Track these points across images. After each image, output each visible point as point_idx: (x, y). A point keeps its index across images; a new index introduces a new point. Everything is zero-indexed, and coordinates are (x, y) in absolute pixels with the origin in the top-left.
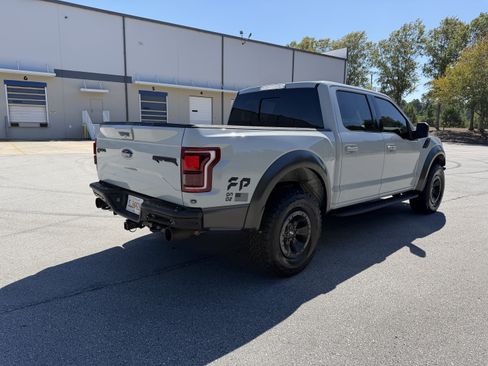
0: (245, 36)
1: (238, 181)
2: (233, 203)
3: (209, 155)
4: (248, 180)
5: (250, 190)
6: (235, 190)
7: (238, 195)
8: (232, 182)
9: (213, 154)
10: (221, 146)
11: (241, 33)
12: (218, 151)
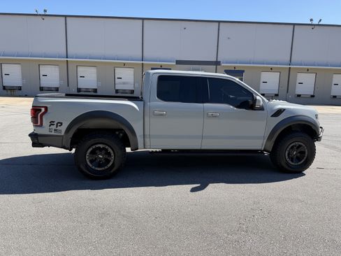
0: (315, 22)
1: (55, 123)
2: (53, 133)
3: (40, 110)
4: (61, 124)
5: (63, 128)
6: (54, 127)
7: (55, 130)
8: (52, 123)
9: (43, 110)
10: (48, 106)
11: (311, 20)
12: (46, 108)
